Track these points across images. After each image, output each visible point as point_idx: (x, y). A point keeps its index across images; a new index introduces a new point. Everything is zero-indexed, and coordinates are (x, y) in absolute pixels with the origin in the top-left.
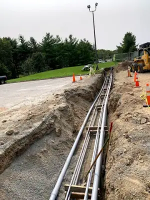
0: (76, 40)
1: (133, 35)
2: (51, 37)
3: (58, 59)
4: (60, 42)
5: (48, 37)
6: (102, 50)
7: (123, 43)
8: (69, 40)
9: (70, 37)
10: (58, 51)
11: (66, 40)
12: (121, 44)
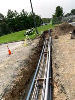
0: (27, 13)
1: (61, 7)
2: (12, 12)
3: (17, 26)
4: (17, 15)
5: (10, 12)
6: (45, 18)
7: (55, 13)
8: (23, 13)
9: (23, 11)
10: (17, 21)
11: (21, 13)
12: (54, 13)
